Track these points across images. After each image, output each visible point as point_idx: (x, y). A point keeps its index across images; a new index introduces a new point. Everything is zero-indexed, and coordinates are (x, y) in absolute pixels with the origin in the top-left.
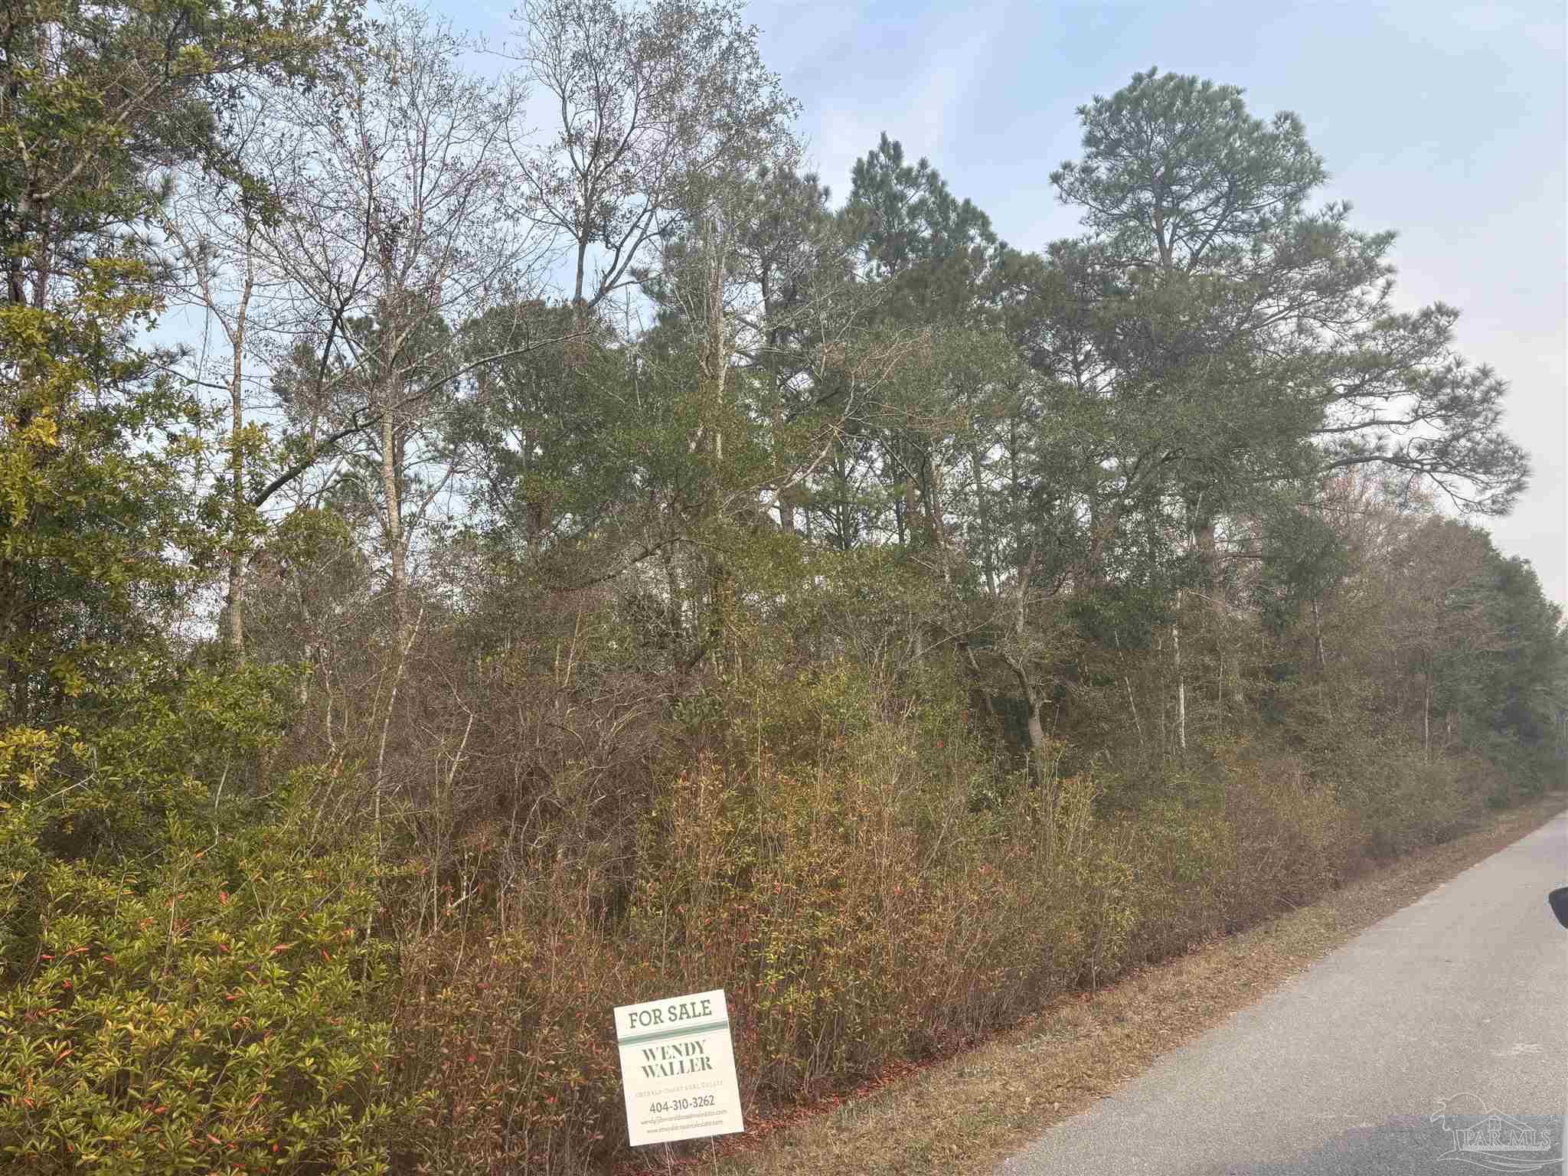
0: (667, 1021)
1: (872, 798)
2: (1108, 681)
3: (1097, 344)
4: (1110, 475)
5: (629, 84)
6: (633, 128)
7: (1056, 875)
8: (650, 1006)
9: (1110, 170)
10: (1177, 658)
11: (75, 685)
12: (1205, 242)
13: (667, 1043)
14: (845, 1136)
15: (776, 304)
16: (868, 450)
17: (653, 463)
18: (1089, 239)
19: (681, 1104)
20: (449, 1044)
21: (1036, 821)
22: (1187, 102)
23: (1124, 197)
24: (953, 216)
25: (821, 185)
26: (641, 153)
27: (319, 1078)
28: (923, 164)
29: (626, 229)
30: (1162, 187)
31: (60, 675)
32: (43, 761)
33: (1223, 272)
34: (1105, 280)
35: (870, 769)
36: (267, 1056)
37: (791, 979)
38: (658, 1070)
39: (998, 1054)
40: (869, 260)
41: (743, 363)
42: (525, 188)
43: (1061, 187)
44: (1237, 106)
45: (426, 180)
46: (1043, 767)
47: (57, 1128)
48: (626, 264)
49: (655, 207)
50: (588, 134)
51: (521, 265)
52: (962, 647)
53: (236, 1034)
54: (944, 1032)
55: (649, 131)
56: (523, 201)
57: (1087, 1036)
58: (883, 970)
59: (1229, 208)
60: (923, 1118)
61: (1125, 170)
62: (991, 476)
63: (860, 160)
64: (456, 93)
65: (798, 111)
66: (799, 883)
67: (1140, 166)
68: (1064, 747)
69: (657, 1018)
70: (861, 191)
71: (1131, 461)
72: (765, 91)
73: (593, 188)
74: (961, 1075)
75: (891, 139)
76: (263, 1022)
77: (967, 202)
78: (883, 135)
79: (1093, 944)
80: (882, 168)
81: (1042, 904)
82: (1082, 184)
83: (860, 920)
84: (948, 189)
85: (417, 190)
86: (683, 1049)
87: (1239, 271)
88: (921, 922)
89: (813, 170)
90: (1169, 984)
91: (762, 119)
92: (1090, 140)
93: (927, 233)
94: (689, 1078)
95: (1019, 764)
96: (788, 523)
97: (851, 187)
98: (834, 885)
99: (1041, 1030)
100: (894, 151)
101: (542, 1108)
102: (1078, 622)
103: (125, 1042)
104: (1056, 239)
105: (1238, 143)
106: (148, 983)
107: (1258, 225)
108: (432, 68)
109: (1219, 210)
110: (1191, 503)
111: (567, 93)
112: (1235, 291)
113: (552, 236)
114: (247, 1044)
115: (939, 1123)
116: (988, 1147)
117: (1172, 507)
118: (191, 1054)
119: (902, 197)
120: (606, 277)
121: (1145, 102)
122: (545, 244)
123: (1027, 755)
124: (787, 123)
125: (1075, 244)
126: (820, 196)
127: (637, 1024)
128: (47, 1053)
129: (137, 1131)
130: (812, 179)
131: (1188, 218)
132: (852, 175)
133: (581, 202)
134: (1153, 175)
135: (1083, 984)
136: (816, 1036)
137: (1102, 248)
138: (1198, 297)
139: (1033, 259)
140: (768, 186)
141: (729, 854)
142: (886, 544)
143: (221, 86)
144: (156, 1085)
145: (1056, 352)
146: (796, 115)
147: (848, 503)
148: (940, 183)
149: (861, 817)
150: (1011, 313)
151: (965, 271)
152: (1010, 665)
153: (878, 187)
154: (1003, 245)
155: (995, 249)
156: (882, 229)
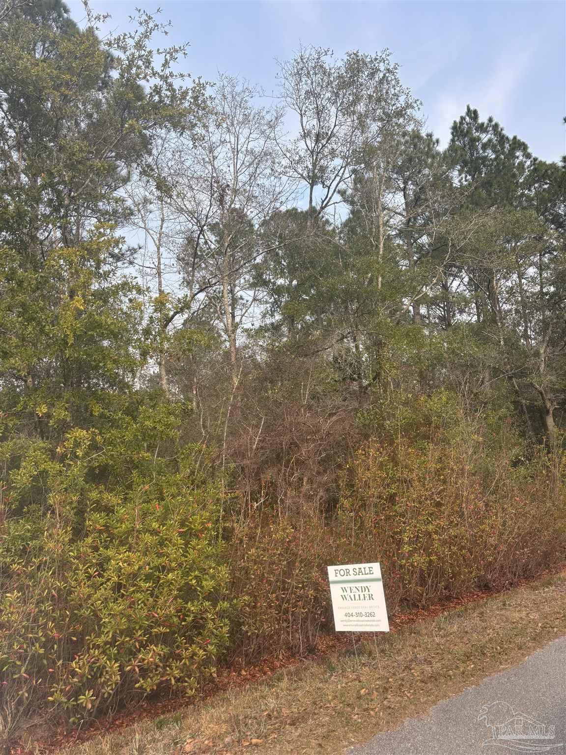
0: (352, 575)
5: (333, 104)
6: (335, 126)
8: (344, 567)
11: (97, 411)
13: (352, 585)
14: (442, 633)
15: (411, 202)
16: (460, 272)
19: (359, 614)
20: (255, 574)
21: (549, 471)
24: (507, 146)
25: (434, 139)
26: (339, 138)
27: (198, 588)
28: (490, 120)
29: (333, 177)
32: (85, 444)
35: (458, 447)
36: (176, 579)
37: (416, 550)
38: (348, 598)
40: (460, 174)
41: (394, 233)
42: (283, 162)
45: (239, 160)
48: (334, 191)
49: (346, 165)
50: (313, 131)
52: (510, 378)
53: (164, 568)
54: (497, 578)
55: (343, 127)
56: (283, 168)
60: (483, 628)
63: (455, 122)
64: (251, 117)
65: (420, 106)
66: (420, 503)
69: (348, 573)
70: (456, 138)
72: (402, 99)
73: (316, 158)
75: (472, 108)
76: (174, 564)
77: (515, 138)
78: (468, 107)
80: (467, 125)
84: (504, 132)
86: (360, 589)
88: (484, 523)
89: (430, 131)
91: (400, 113)
93: (492, 157)
94: (362, 603)
95: (540, 442)
96: (417, 312)
97: (451, 137)
99: (549, 583)
100: (474, 115)
103: (119, 570)
106: (128, 543)
111: (303, 112)
113: (297, 183)
114: (168, 573)
115: (491, 632)
116: (516, 649)
118: (145, 577)
119: (479, 139)
120: (323, 202)
122: (294, 187)
123: (545, 435)
124: (414, 113)
126: (434, 144)
127: (338, 575)
128: (89, 573)
129: (124, 609)
130: (430, 135)
132: (451, 131)
133: (310, 167)
136: (429, 576)
139: (553, 166)
141: (384, 488)
144: (132, 589)
146: (419, 109)
148: (500, 129)
149: (452, 470)
150: (540, 196)
151: (514, 176)
152: (536, 389)
153: (465, 135)
154: (535, 159)
155: (531, 162)
156: (467, 157)
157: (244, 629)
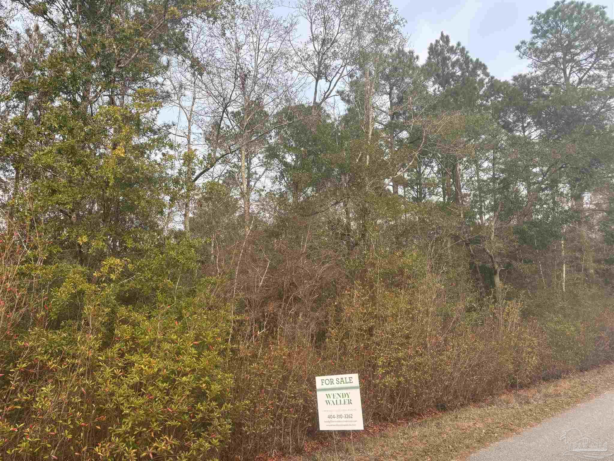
0: (336, 384)
1: (424, 304)
2: (530, 261)
3: (533, 118)
4: (536, 174)
5: (337, 16)
6: (338, 33)
7: (502, 340)
8: (329, 377)
9: (543, 43)
10: (563, 254)
11: (130, 244)
12: (585, 74)
13: (335, 392)
14: (406, 436)
15: (395, 104)
16: (431, 162)
17: (341, 167)
18: (531, 73)
19: (340, 416)
20: (255, 384)
21: (495, 317)
22: (579, 13)
23: (549, 55)
24: (471, 66)
25: (415, 55)
26: (341, 43)
27: (207, 391)
28: (459, 44)
29: (334, 74)
30: (567, 50)
31: (125, 239)
32: (118, 270)
33: (594, 87)
34: (538, 92)
35: (424, 292)
36: (189, 382)
37: (388, 373)
38: (331, 402)
39: (474, 411)
40: (434, 84)
41: (380, 127)
42: (296, 59)
43: (520, 52)
44: (603, 14)
45: (259, 57)
46: (500, 296)
47: (116, 400)
48: (333, 88)
49: (345, 65)
50: (320, 37)
51: (294, 89)
52: (467, 245)
53: (179, 373)
54: (451, 400)
55: (344, 35)
56: (294, 64)
57: (513, 408)
58: (426, 373)
59: (597, 59)
60: (439, 433)
61: (550, 43)
62: (483, 174)
63: (431, 44)
64: (271, 24)
65: (405, 24)
66: (393, 335)
67: (557, 41)
68: (509, 287)
69: (332, 383)
70: (432, 57)
71: (545, 169)
72: (391, 16)
73: (322, 57)
74: (456, 418)
75: (445, 34)
76: (188, 369)
77: (477, 60)
78: (442, 33)
79: (517, 371)
80: (441, 46)
81: (496, 352)
82: (530, 49)
83: (417, 352)
84: (469, 55)
85: (256, 61)
86: (341, 395)
87: (601, 86)
88: (443, 355)
89: (411, 49)
90: (551, 390)
91: (389, 28)
92: (534, 31)
93: (459, 73)
94: (342, 407)
95: (488, 294)
96: (396, 192)
97: (428, 55)
98: (407, 337)
99: (492, 403)
100: (446, 39)
101: (289, 412)
102: (518, 236)
103: (140, 372)
104: (516, 74)
105: (603, 30)
106: (150, 351)
107: (610, 66)
108: (263, 13)
109: (593, 60)
110: (572, 187)
111: (313, 21)
112: (599, 95)
113: (306, 78)
114: (182, 376)
115: (445, 436)
116: (465, 448)
117: (564, 188)
118: (163, 378)
119: (449, 58)
120: (326, 93)
121: (560, 14)
122: (303, 81)
123: (492, 290)
124: (401, 29)
125: (525, 76)
126: (415, 59)
127: (324, 384)
128: (114, 374)
129: (143, 404)
130: (411, 52)
131: (578, 63)
132: (428, 51)
133: (316, 63)
134: (562, 45)
135: (513, 386)
136: (397, 395)
137: (537, 77)
138: (581, 98)
139: (506, 83)
140: (393, 56)
141: (364, 321)
142: (437, 202)
143: (184, 23)
144: (151, 388)
145: (514, 122)
146: (404, 25)
147: (422, 184)
148: (466, 52)
149: (419, 311)
150: (495, 106)
151: (475, 88)
152: (487, 253)
153: (439, 55)
154: (492, 78)
155: (489, 79)
156: (440, 72)
157: (245, 429)
